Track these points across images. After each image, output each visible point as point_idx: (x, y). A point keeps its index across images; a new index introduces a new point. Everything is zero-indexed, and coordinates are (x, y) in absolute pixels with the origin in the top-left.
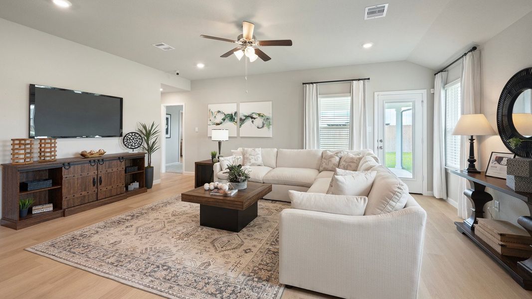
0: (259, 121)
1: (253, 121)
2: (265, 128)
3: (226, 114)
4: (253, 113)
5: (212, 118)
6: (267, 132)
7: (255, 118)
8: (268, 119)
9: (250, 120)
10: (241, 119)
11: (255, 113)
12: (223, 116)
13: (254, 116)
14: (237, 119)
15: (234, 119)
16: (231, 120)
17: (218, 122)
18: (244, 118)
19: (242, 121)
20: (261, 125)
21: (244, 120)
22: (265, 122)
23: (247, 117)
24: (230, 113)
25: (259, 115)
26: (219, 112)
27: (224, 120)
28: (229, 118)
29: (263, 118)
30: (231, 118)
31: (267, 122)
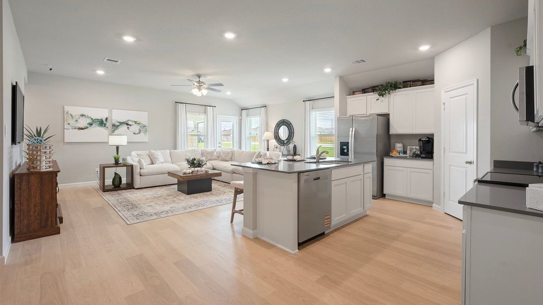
0: (135, 128)
1: (128, 128)
2: (142, 134)
3: (93, 118)
4: (128, 120)
5: (72, 122)
6: (142, 137)
7: (131, 125)
8: (144, 126)
9: (126, 126)
10: (114, 125)
11: (132, 121)
12: (89, 121)
13: (130, 123)
14: (109, 124)
15: (105, 125)
16: (102, 126)
17: (82, 126)
18: (119, 124)
19: (115, 127)
20: (137, 131)
21: (118, 126)
22: (141, 129)
23: (121, 123)
24: (99, 118)
25: (136, 122)
26: (83, 115)
27: (91, 124)
28: (98, 123)
29: (140, 125)
30: (102, 123)
31: (143, 128)
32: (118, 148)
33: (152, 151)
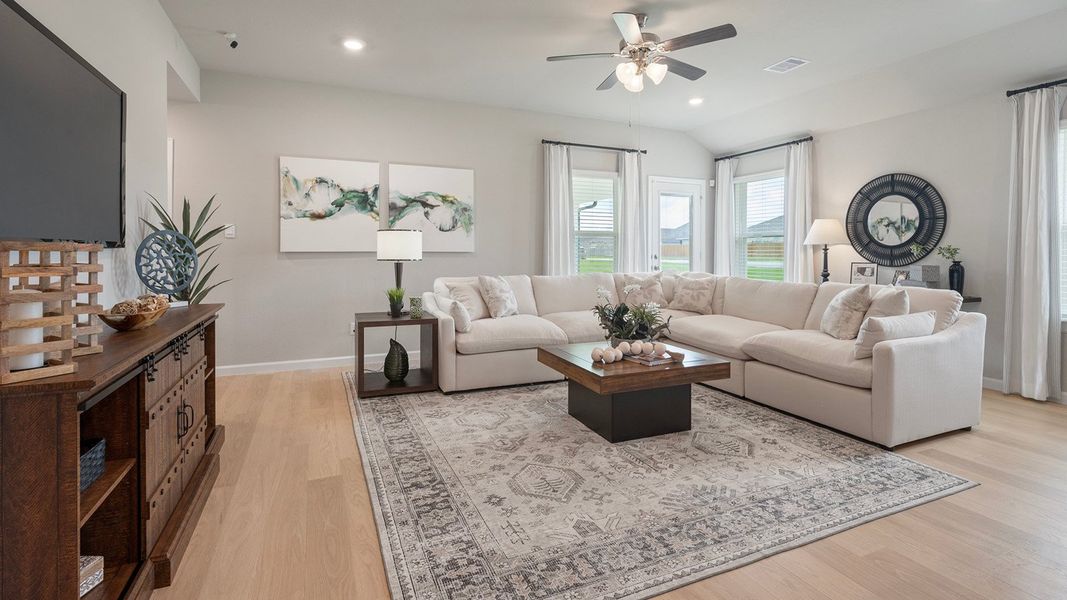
0: (443, 214)
1: (426, 214)
2: (460, 231)
3: (346, 189)
4: (427, 194)
5: (297, 198)
6: (461, 241)
7: (432, 207)
8: (465, 209)
9: (421, 210)
10: (393, 207)
11: (434, 195)
12: (336, 196)
13: (431, 200)
14: (381, 205)
15: (373, 205)
16: (364, 208)
17: (320, 210)
18: (403, 203)
19: (396, 211)
20: (448, 224)
21: (404, 208)
22: (457, 217)
23: (410, 202)
24: (359, 188)
25: (444, 199)
26: (321, 181)
27: (339, 205)
28: (355, 200)
29: (454, 207)
30: (364, 201)
31: (463, 215)
32: (398, 267)
33: (488, 278)
